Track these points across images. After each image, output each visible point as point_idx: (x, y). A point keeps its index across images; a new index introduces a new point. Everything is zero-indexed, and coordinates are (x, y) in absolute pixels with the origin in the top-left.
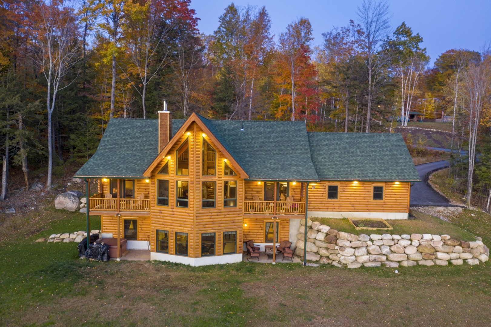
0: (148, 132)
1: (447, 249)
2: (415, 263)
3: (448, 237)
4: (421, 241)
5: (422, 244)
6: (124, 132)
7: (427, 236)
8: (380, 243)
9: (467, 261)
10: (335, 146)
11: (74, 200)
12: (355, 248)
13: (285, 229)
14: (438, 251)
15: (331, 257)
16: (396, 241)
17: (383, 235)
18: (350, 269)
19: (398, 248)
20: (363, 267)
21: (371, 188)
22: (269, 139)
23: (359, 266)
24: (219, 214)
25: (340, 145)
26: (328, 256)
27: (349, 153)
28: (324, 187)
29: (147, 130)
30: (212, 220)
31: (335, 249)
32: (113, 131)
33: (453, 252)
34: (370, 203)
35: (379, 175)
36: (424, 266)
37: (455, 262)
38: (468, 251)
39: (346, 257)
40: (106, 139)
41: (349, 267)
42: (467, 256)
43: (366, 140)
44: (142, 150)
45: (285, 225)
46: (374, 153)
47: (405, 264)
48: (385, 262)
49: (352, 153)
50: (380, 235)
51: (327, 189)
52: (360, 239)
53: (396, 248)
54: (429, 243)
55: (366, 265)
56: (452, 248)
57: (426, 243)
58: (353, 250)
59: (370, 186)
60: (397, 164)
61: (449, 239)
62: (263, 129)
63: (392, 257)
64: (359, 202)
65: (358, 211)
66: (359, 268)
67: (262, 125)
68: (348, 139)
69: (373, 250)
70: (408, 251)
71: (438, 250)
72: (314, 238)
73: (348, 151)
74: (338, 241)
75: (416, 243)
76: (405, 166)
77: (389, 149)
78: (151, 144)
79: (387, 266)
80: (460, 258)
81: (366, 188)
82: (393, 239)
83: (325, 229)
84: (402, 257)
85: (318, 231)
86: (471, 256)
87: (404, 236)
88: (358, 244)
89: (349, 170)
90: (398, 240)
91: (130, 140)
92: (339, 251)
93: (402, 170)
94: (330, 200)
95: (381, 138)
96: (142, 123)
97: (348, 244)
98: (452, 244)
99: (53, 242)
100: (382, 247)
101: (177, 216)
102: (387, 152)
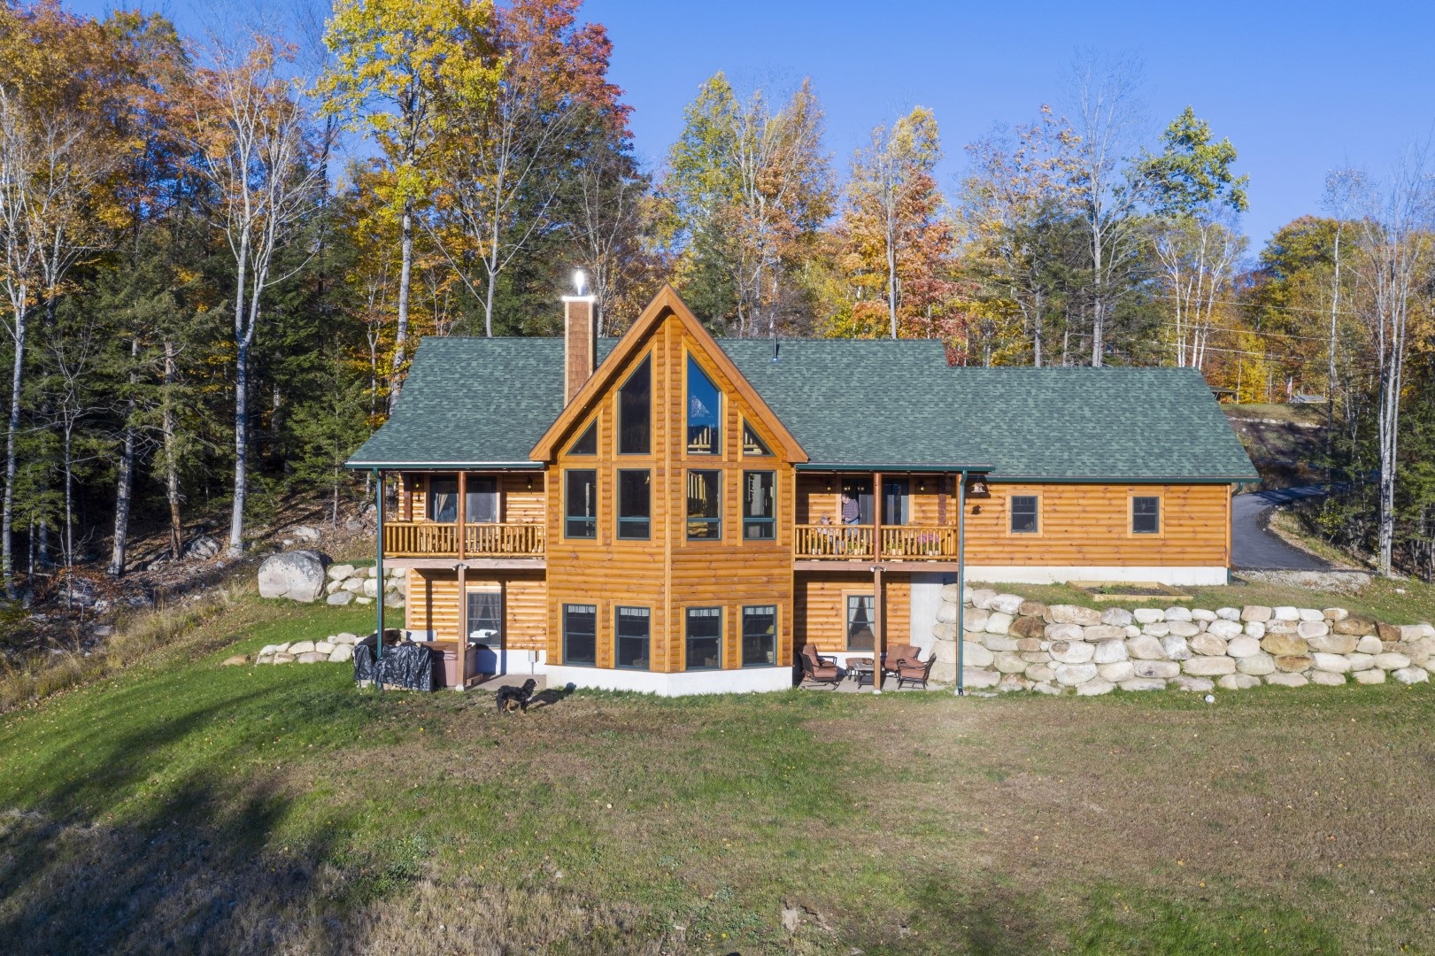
0: (524, 367)
1: (1340, 643)
2: (1258, 682)
3: (1342, 613)
4: (1270, 624)
5: (1272, 630)
6: (462, 368)
7: (1286, 613)
8: (1162, 631)
9: (1394, 674)
10: (1025, 400)
11: (312, 572)
12: (1095, 643)
13: (899, 613)
14: (1318, 651)
15: (1029, 671)
16: (1203, 625)
17: (1169, 611)
18: (1083, 697)
19: (1210, 641)
20: (1118, 691)
21: (1126, 499)
22: (847, 382)
23: (1108, 688)
24: (729, 557)
25: (1036, 398)
26: (1021, 670)
27: (1063, 416)
28: (1001, 501)
29: (521, 363)
30: (713, 573)
31: (1041, 651)
32: (431, 367)
33: (1356, 652)
34: (1124, 542)
35: (1147, 466)
36: (1282, 688)
37: (1363, 678)
38: (1397, 649)
39: (1073, 667)
40: (416, 386)
41: (1080, 693)
42: (1395, 660)
43: (1104, 384)
44: (512, 410)
45: (898, 603)
46: (1128, 415)
47: (1231, 683)
48: (1178, 679)
49: (1071, 415)
50: (1160, 611)
51: (1009, 505)
52: (1106, 620)
53: (1203, 641)
54: (1291, 630)
55: (1126, 687)
56: (1354, 640)
57: (1284, 629)
58: (1090, 647)
59: (1123, 495)
60: (1194, 439)
61: (1344, 620)
62: (829, 357)
63: (1193, 665)
64: (1096, 539)
65: (1093, 562)
66: (1109, 694)
67: (828, 349)
68: (1056, 382)
69: (1145, 648)
70: (1235, 650)
71: (1318, 645)
72: (981, 629)
73: (1060, 410)
74: (1048, 629)
75: (1256, 629)
76: (1214, 444)
77: (1167, 404)
78: (536, 397)
79: (1183, 689)
80: (1375, 667)
81: (1114, 502)
82: (1195, 622)
83: (1009, 604)
84: (1222, 667)
85: (992, 610)
86: (1407, 662)
87: (1224, 611)
88: (1105, 632)
89: (1066, 456)
90: (1210, 623)
91: (477, 386)
92: (1052, 653)
93: (1208, 453)
94: (1017, 535)
95: (1145, 379)
96: (509, 349)
97: (1076, 632)
98: (1353, 629)
99: (270, 665)
100: (1168, 640)
101: (619, 564)
102: (1164, 413)
